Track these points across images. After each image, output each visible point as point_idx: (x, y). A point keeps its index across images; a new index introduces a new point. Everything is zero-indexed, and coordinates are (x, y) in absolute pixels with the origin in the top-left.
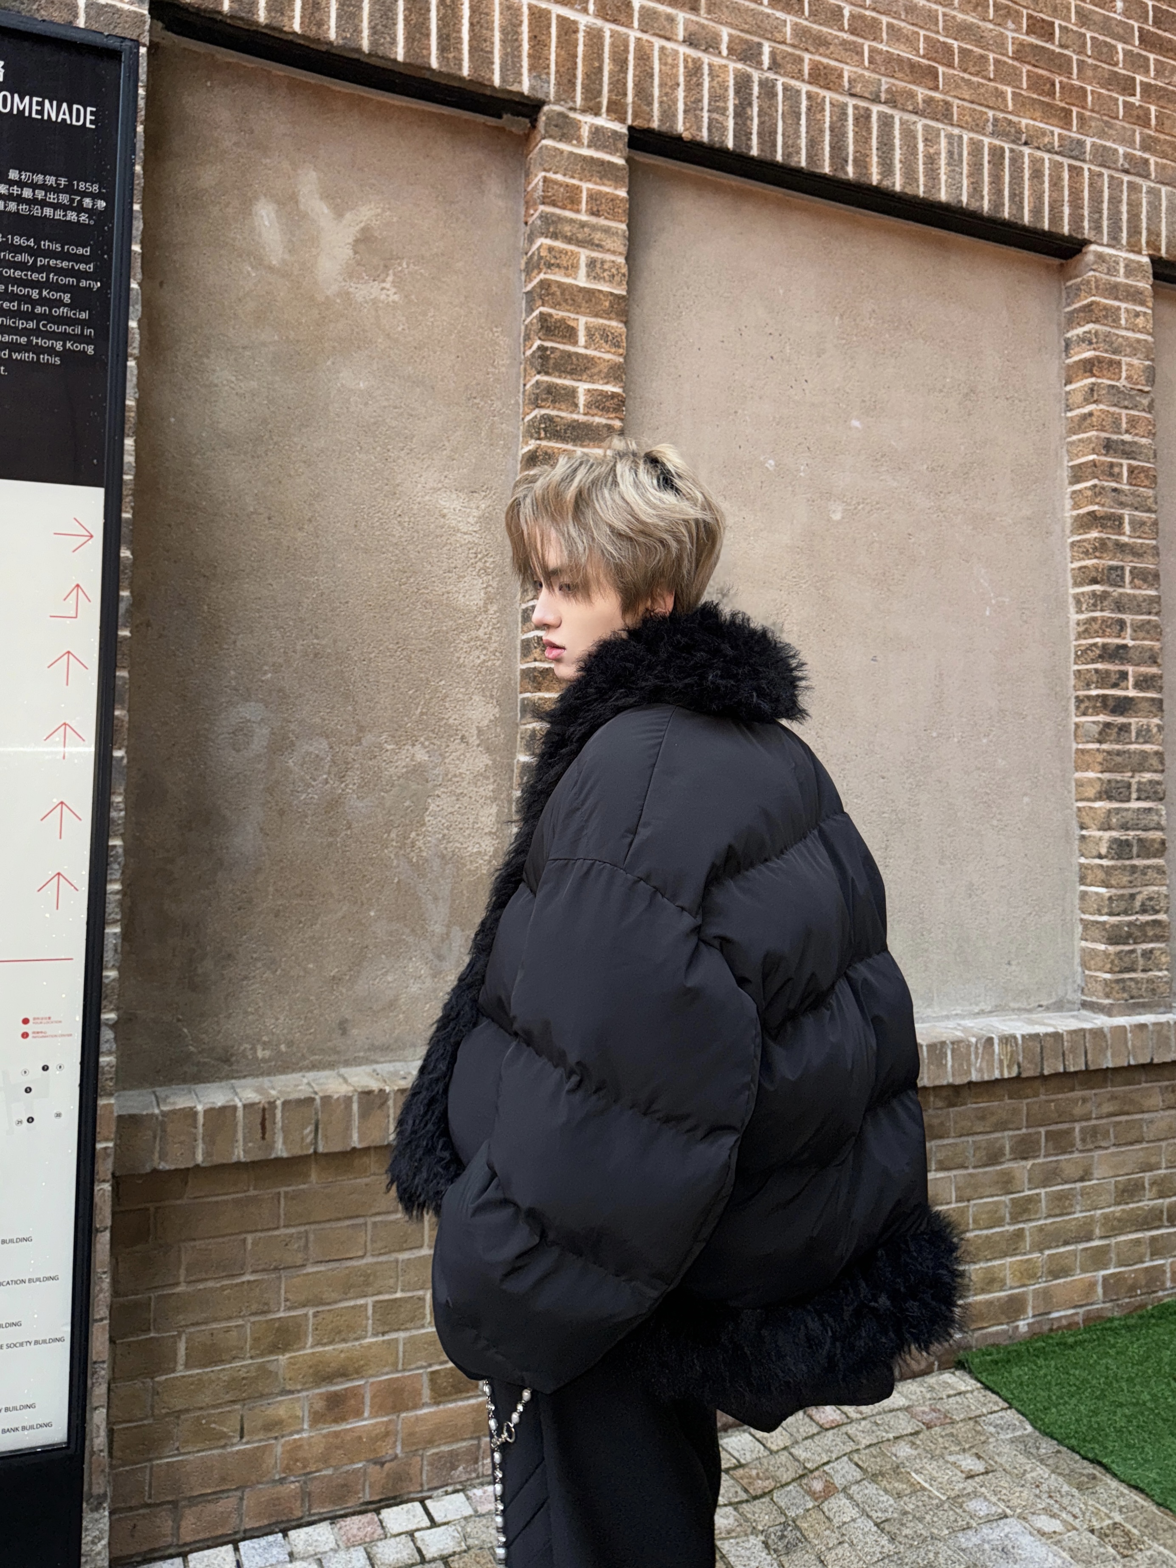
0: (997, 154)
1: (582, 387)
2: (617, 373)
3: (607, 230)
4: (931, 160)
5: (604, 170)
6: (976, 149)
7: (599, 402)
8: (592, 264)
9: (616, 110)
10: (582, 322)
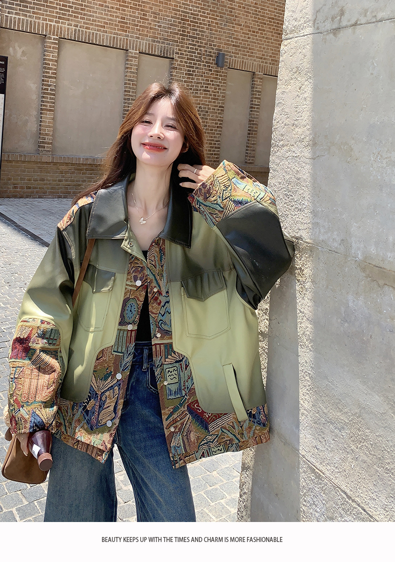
0: (114, 38)
1: (51, 71)
2: (55, 70)
3: (55, 51)
4: (103, 39)
5: (55, 43)
6: (111, 37)
7: (53, 73)
8: (52, 56)
9: (57, 35)
10: (51, 63)
